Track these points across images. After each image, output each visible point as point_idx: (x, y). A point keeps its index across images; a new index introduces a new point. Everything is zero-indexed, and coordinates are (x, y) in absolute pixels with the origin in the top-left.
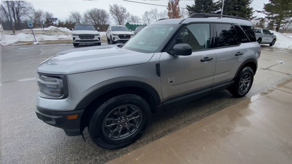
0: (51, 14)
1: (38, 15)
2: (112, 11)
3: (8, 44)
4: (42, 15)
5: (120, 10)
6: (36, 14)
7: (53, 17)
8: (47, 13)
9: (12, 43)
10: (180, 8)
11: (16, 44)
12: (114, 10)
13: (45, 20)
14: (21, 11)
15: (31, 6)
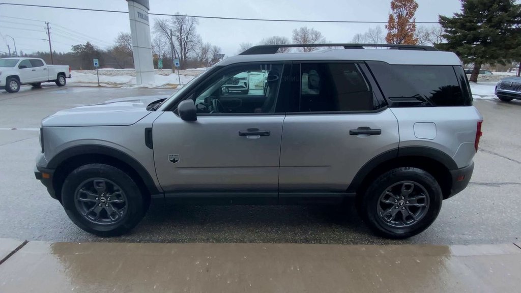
0: (219, 49)
1: (205, 51)
2: (296, 39)
3: (155, 86)
4: (209, 50)
5: (310, 36)
6: (204, 49)
7: (221, 53)
8: (215, 47)
9: (160, 85)
10: (416, 24)
11: (163, 87)
12: (299, 38)
13: (212, 57)
14: (189, 46)
15: (199, 38)
